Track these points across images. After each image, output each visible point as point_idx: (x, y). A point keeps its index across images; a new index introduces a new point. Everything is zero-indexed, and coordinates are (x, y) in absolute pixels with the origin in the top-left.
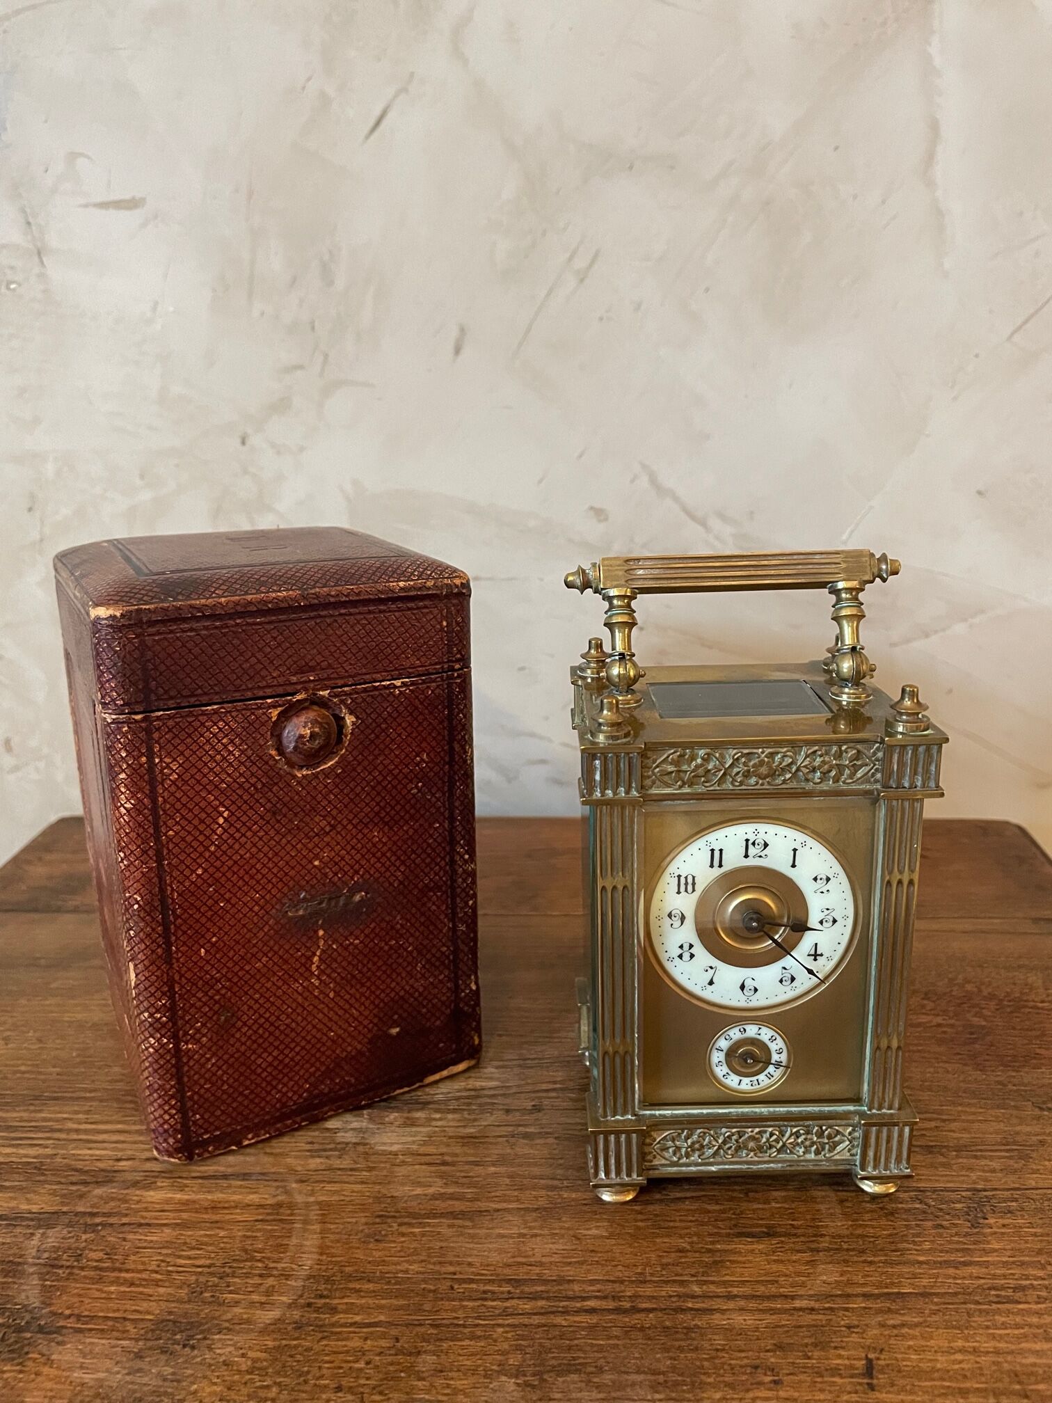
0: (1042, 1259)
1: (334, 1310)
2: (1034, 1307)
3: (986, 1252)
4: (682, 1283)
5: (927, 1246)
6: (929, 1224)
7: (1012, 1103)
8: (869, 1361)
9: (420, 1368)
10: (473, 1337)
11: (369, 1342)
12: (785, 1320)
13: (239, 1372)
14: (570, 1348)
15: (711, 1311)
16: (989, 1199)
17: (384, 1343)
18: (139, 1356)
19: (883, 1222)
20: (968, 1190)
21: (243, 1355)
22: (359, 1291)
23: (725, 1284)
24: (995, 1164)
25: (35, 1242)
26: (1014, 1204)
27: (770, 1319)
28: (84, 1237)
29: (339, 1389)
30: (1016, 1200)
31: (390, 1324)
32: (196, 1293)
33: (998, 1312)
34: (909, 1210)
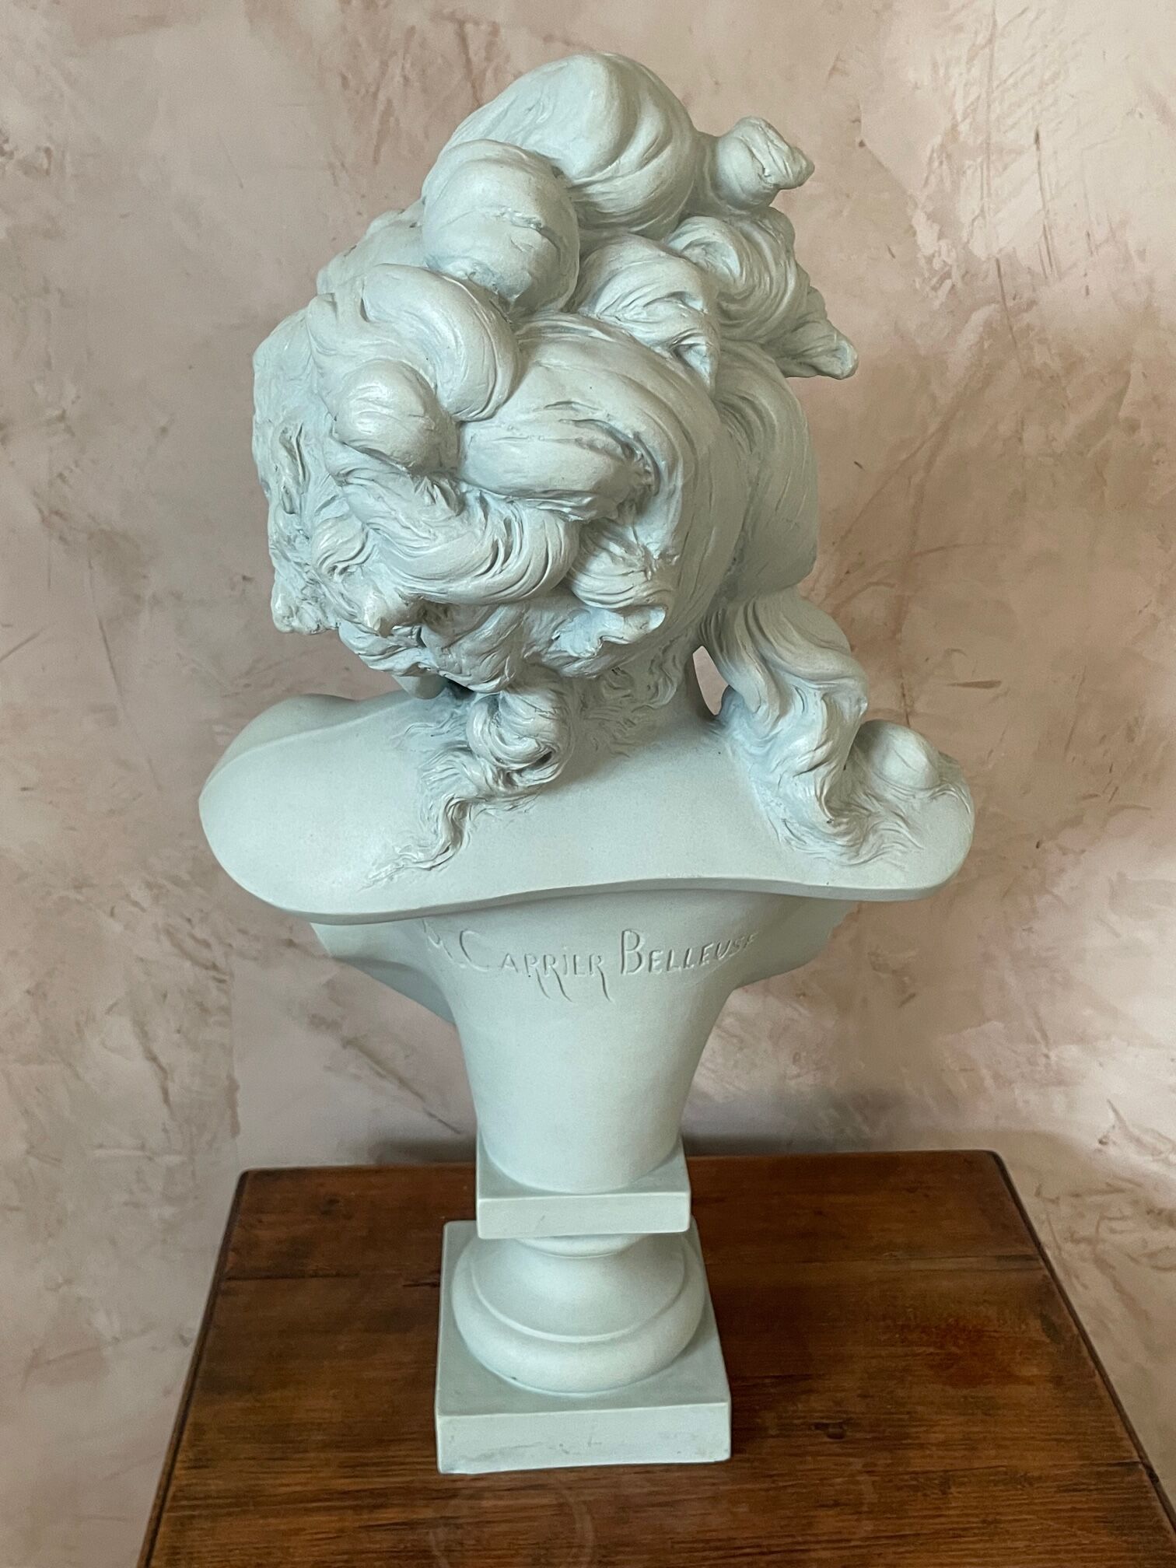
0: (977, 1511)
3: (949, 1509)
4: (793, 1536)
5: (919, 1507)
6: (919, 1494)
12: (846, 1553)
15: (808, 1551)
16: (953, 1476)
19: (897, 1494)
20: (941, 1472)
22: (624, 1552)
23: (815, 1535)
24: (957, 1454)
26: (966, 1480)
28: (459, 1532)
30: (965, 1476)
33: (953, 1543)
34: (908, 1486)
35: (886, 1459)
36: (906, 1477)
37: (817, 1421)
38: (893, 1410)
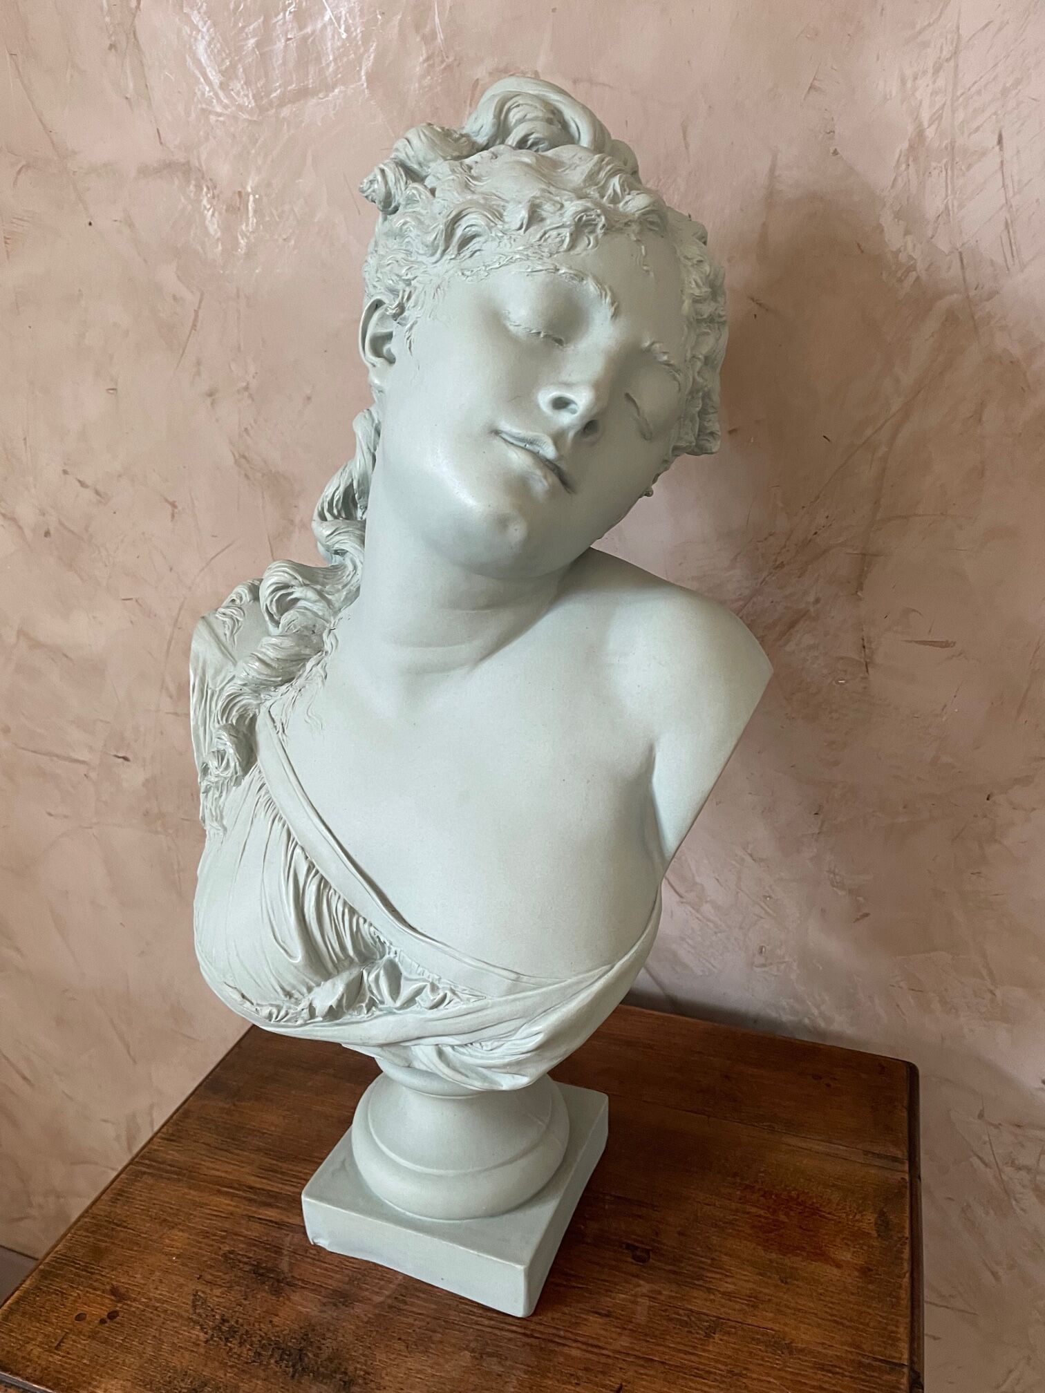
0: (729, 1361)
1: (405, 1303)
2: (710, 1383)
3: (704, 1351)
4: (558, 1329)
5: (678, 1340)
7: (769, 1274)
8: (621, 1385)
9: (434, 1338)
10: (460, 1331)
11: (417, 1322)
12: (594, 1358)
13: (362, 1322)
14: (498, 1346)
15: (564, 1345)
16: (722, 1323)
17: (424, 1324)
18: (324, 1304)
20: (714, 1317)
21: (365, 1315)
22: (418, 1297)
23: (577, 1334)
24: (737, 1307)
25: (288, 1239)
26: (733, 1330)
27: (588, 1355)
29: (400, 1339)
30: (735, 1328)
31: (428, 1316)
32: (351, 1281)
33: (691, 1380)
34: (678, 1320)
35: (671, 1291)
36: (681, 1312)
37: (629, 1242)
38: (701, 1253)
